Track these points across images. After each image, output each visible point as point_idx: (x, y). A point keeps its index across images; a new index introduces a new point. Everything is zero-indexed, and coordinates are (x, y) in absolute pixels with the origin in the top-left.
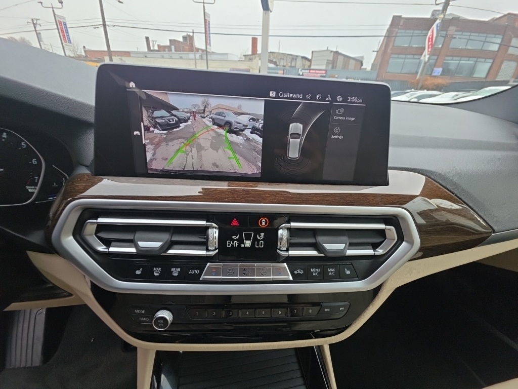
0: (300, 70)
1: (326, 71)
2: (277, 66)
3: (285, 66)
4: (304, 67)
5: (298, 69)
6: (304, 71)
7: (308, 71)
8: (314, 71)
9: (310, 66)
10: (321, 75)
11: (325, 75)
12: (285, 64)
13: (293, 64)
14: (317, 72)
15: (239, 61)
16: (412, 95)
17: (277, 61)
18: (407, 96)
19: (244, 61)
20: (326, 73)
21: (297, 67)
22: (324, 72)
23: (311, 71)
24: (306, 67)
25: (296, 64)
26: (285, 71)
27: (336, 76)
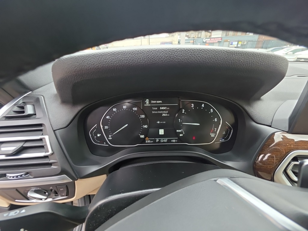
0: (204, 39)
1: (222, 38)
2: (189, 38)
3: (194, 38)
4: (206, 37)
5: (203, 39)
6: (207, 39)
7: (209, 39)
8: (213, 39)
9: (210, 36)
10: (218, 41)
11: (221, 41)
12: (194, 36)
13: (199, 36)
14: (216, 39)
15: (166, 37)
16: (288, 50)
17: (189, 35)
18: (284, 51)
19: (168, 37)
20: (221, 39)
21: (202, 37)
22: (220, 39)
23: (212, 39)
24: (208, 37)
25: (201, 36)
26: (194, 41)
27: (229, 41)
